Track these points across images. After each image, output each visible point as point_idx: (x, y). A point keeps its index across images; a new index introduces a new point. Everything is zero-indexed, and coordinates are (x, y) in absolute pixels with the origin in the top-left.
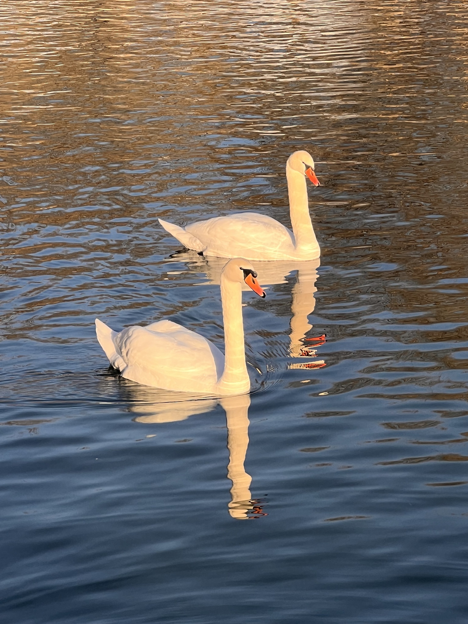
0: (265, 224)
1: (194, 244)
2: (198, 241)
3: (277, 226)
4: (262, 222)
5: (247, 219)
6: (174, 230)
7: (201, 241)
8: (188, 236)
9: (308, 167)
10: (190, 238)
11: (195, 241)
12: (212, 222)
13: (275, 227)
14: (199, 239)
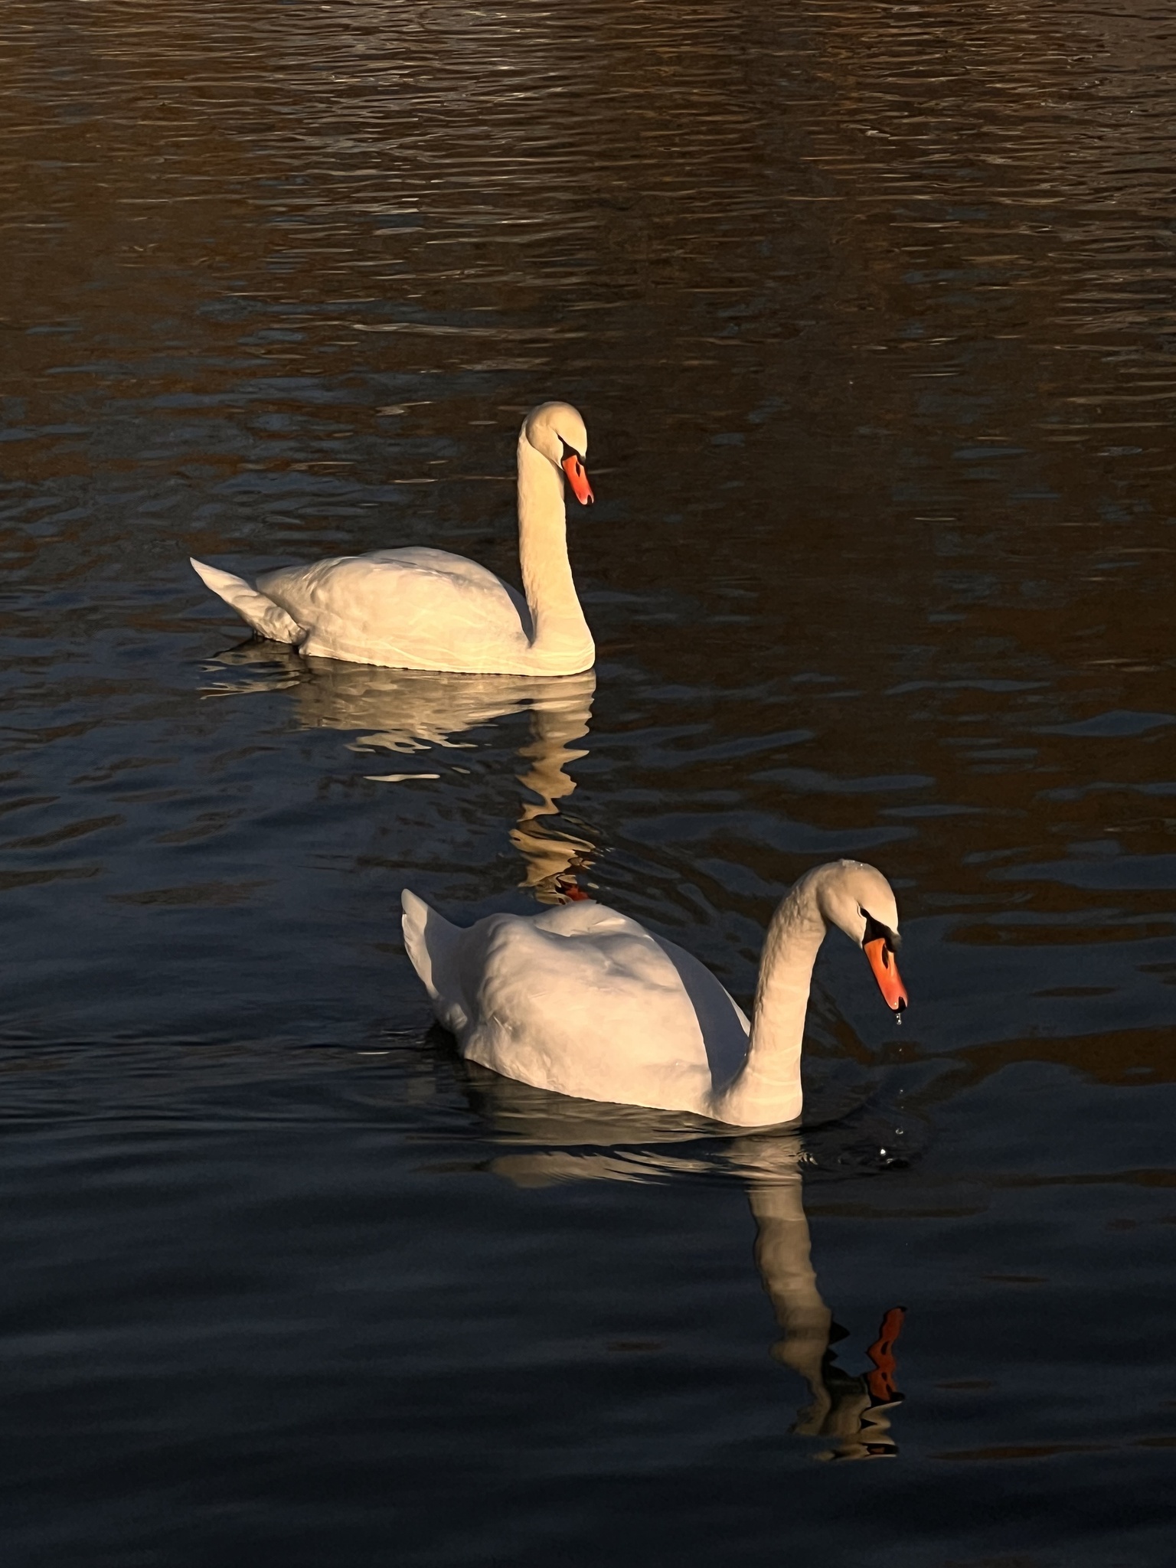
0: (457, 578)
1: (278, 624)
2: (287, 618)
3: (488, 585)
4: (449, 574)
5: (410, 565)
6: (228, 588)
7: (293, 617)
8: (265, 603)
9: (569, 451)
10: (268, 609)
11: (280, 616)
12: (323, 569)
13: (480, 587)
14: (289, 613)
